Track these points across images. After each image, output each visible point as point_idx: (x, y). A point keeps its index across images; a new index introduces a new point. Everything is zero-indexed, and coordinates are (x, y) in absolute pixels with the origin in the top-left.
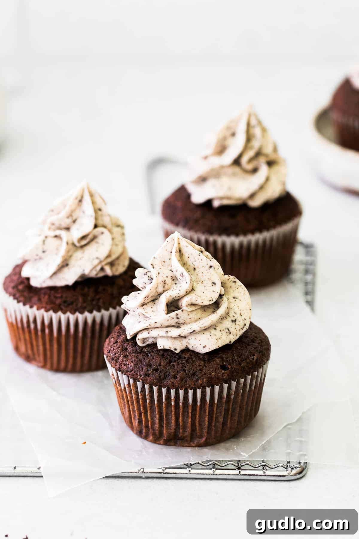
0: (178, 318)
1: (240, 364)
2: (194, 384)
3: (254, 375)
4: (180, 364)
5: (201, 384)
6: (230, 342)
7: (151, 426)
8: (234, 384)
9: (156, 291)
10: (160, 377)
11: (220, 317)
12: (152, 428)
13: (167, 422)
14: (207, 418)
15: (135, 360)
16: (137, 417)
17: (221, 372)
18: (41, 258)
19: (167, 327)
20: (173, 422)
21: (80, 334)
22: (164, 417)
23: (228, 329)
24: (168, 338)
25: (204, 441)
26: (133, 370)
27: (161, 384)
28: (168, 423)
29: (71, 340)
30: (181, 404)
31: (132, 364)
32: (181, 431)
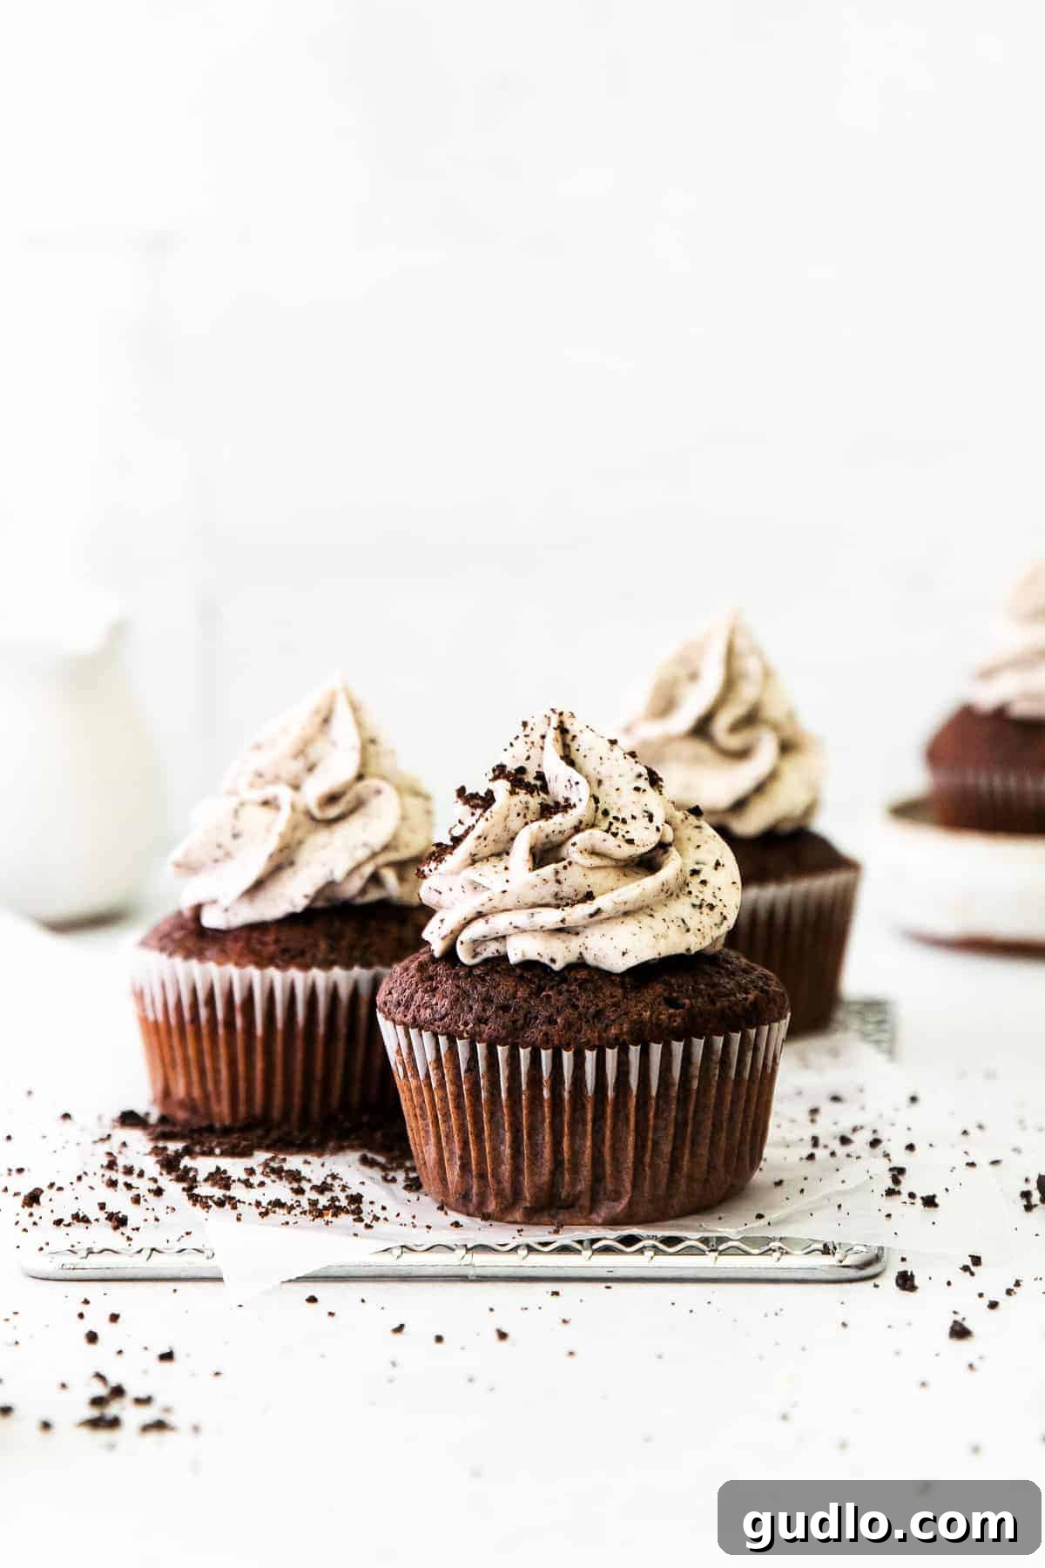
0: (558, 882)
1: (713, 1002)
2: (600, 1038)
3: (749, 1037)
4: (565, 993)
5: (616, 1039)
6: (688, 950)
7: (492, 1170)
8: (699, 1045)
9: (506, 827)
10: (514, 1022)
11: (663, 884)
12: (493, 1176)
13: (531, 1154)
14: (631, 1138)
15: (452, 993)
16: (458, 1152)
17: (665, 1013)
18: (228, 855)
19: (535, 906)
20: (547, 1152)
21: (321, 1029)
22: (525, 1137)
23: (683, 921)
24: (536, 934)
25: (625, 1208)
26: (447, 1015)
27: (516, 1041)
28: (535, 1155)
29: (299, 1044)
30: (566, 1095)
31: (446, 1002)
32: (567, 1177)
